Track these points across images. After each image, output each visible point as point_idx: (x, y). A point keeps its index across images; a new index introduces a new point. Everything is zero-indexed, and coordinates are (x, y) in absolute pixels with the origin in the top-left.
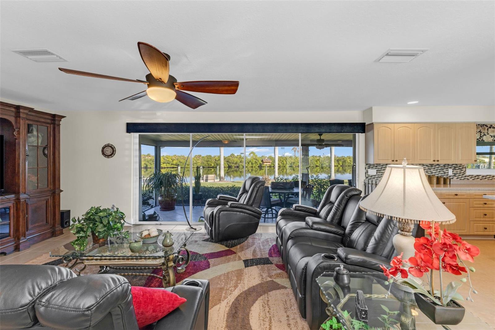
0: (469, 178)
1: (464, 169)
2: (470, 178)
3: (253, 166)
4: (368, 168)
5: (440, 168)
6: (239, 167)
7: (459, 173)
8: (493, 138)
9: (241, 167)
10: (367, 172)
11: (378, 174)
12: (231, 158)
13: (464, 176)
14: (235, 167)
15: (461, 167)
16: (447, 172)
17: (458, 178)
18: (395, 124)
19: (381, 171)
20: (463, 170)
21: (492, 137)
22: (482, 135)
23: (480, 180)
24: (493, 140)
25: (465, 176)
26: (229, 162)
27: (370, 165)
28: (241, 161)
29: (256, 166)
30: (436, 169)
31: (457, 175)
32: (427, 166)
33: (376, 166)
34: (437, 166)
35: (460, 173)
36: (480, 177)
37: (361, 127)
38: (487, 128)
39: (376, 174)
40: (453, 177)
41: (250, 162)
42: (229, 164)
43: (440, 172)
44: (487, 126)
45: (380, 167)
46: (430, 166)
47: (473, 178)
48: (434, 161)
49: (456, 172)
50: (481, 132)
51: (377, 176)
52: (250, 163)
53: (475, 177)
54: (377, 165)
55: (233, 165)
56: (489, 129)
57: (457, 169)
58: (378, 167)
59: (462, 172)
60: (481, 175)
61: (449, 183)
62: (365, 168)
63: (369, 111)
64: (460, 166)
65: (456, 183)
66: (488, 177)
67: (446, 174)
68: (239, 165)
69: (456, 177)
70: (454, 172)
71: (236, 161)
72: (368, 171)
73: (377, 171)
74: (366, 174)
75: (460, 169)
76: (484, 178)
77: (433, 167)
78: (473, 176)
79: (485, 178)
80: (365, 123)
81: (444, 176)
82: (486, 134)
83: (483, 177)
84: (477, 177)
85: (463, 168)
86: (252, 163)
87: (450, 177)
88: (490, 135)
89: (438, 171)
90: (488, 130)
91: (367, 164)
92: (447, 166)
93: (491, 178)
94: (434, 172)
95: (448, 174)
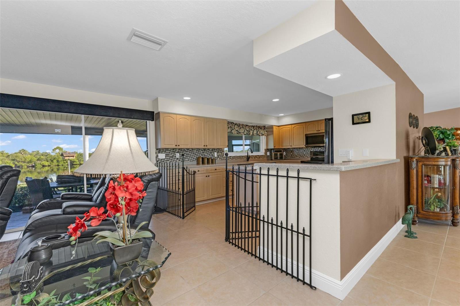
3: (59, 164)
4: (158, 153)
5: (210, 152)
6: (36, 166)
9: (39, 166)
10: (157, 157)
11: (167, 157)
12: (19, 154)
13: (223, 157)
14: (28, 167)
15: (221, 151)
16: (213, 154)
17: (220, 159)
18: (177, 115)
19: (169, 155)
22: (232, 129)
24: (237, 133)
26: (17, 161)
27: (160, 150)
28: (38, 159)
29: (64, 164)
30: (207, 152)
31: (219, 157)
32: (202, 150)
33: (165, 151)
34: (208, 150)
35: (221, 155)
37: (151, 116)
38: (234, 125)
39: (165, 158)
40: (217, 158)
41: (54, 159)
42: (16, 163)
43: (209, 155)
45: (168, 152)
46: (203, 150)
48: (204, 146)
50: (231, 127)
51: (166, 160)
52: (55, 161)
54: (166, 150)
55: (23, 164)
56: (235, 126)
57: (220, 153)
58: (167, 152)
59: (222, 154)
61: (214, 162)
62: (156, 152)
63: (156, 101)
64: (221, 150)
65: (219, 162)
66: (235, 157)
67: (213, 156)
68: (35, 164)
70: (218, 155)
71: (29, 159)
72: (158, 155)
73: (165, 155)
74: (156, 158)
77: (206, 151)
79: (234, 158)
80: (153, 112)
81: (213, 158)
82: (234, 129)
84: (230, 158)
85: (222, 152)
86: (58, 161)
87: (215, 158)
88: (236, 130)
89: (209, 154)
90: (234, 126)
91: (157, 149)
92: (214, 150)
93: (237, 158)
94: (206, 154)
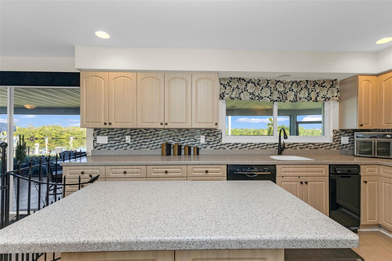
0: (225, 147)
1: (220, 136)
2: (227, 147)
4: (97, 135)
5: (189, 134)
7: (213, 140)
8: (252, 95)
10: (95, 141)
11: (111, 142)
13: (219, 144)
15: (216, 134)
16: (198, 139)
17: (212, 147)
19: (115, 138)
20: (218, 137)
21: (250, 95)
22: (240, 92)
23: (239, 149)
24: (250, 98)
25: (221, 145)
27: (99, 130)
30: (185, 135)
31: (211, 143)
33: (108, 132)
34: (186, 132)
35: (215, 141)
36: (239, 145)
38: (245, 83)
39: (107, 143)
40: (206, 146)
43: (189, 139)
44: (245, 81)
45: (113, 133)
47: (230, 147)
48: (162, 124)
49: (210, 139)
50: (239, 89)
51: (109, 145)
53: (233, 145)
54: (109, 130)
56: (248, 84)
57: (211, 136)
58: (111, 133)
59: (218, 139)
60: (240, 143)
62: (94, 134)
64: (215, 132)
65: (210, 154)
66: (249, 145)
67: (197, 142)
69: (210, 146)
70: (208, 140)
72: (96, 138)
73: (108, 138)
74: (94, 142)
75: (214, 135)
76: (244, 147)
78: (230, 145)
79: (246, 147)
81: (196, 145)
82: (243, 90)
83: (243, 145)
84: (235, 146)
85: (218, 134)
87: (202, 145)
88: (249, 93)
90: (246, 85)
91: (95, 130)
92: (198, 131)
93: (252, 147)
94: (182, 139)
95: (199, 141)
